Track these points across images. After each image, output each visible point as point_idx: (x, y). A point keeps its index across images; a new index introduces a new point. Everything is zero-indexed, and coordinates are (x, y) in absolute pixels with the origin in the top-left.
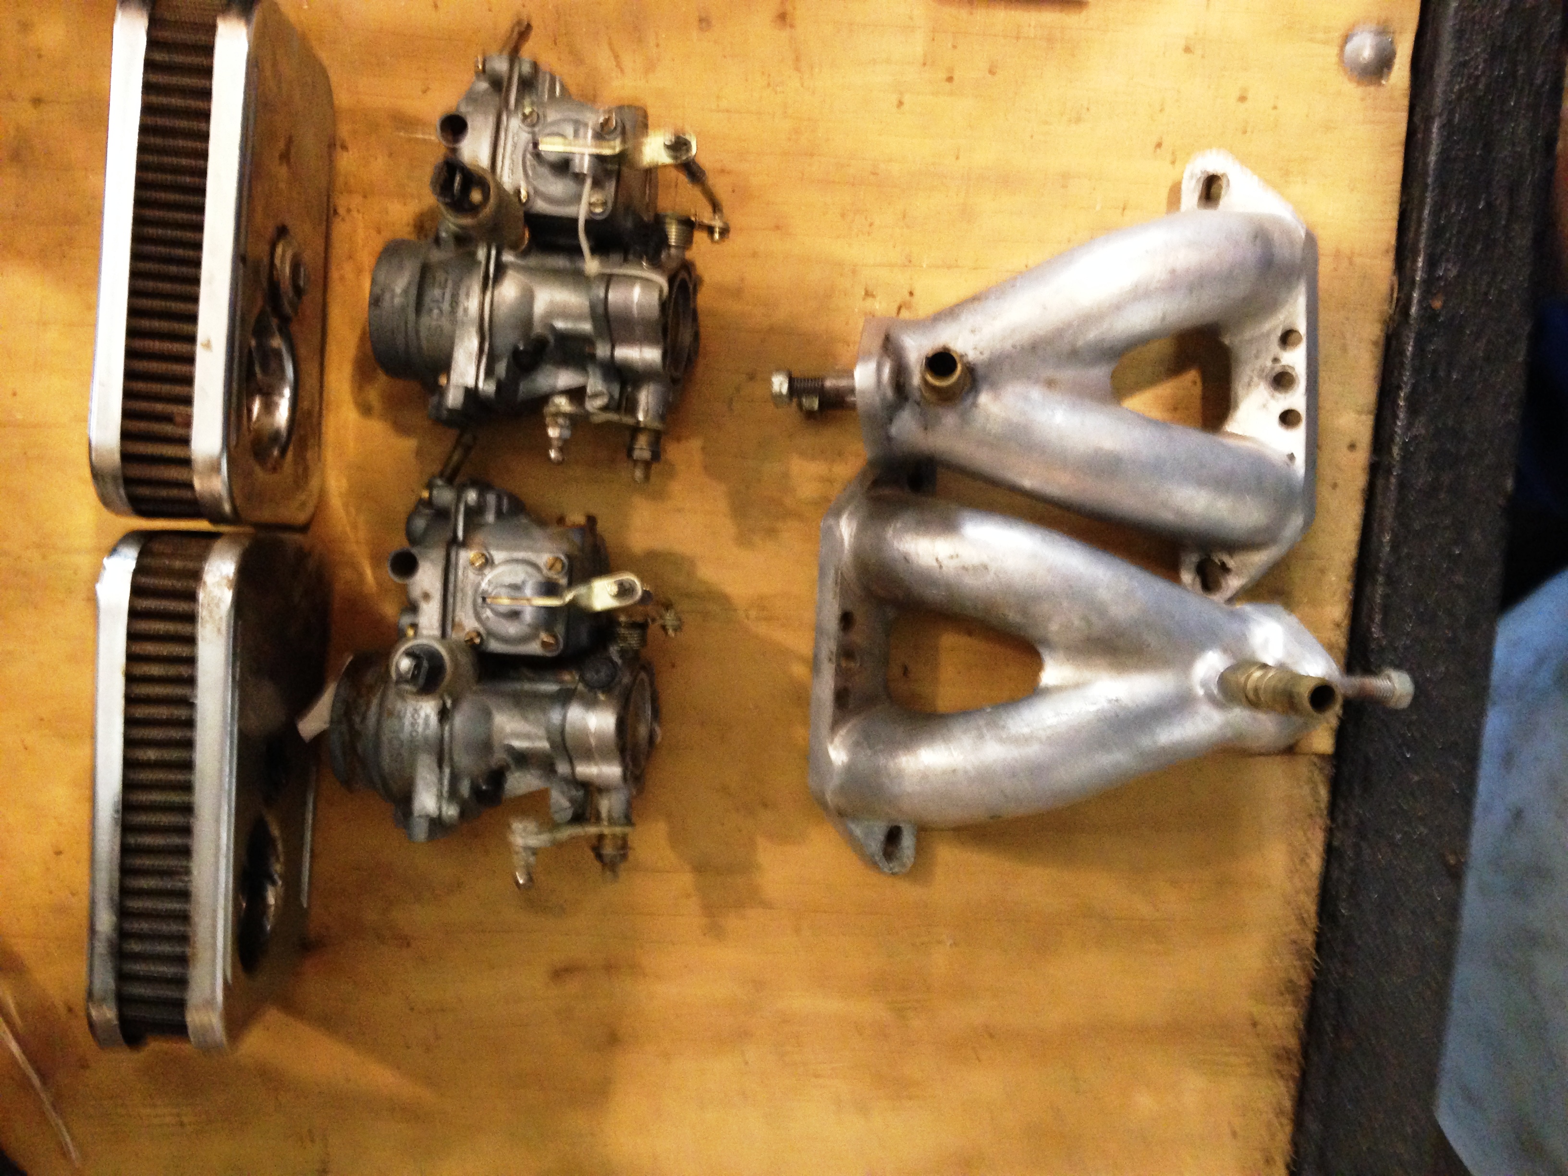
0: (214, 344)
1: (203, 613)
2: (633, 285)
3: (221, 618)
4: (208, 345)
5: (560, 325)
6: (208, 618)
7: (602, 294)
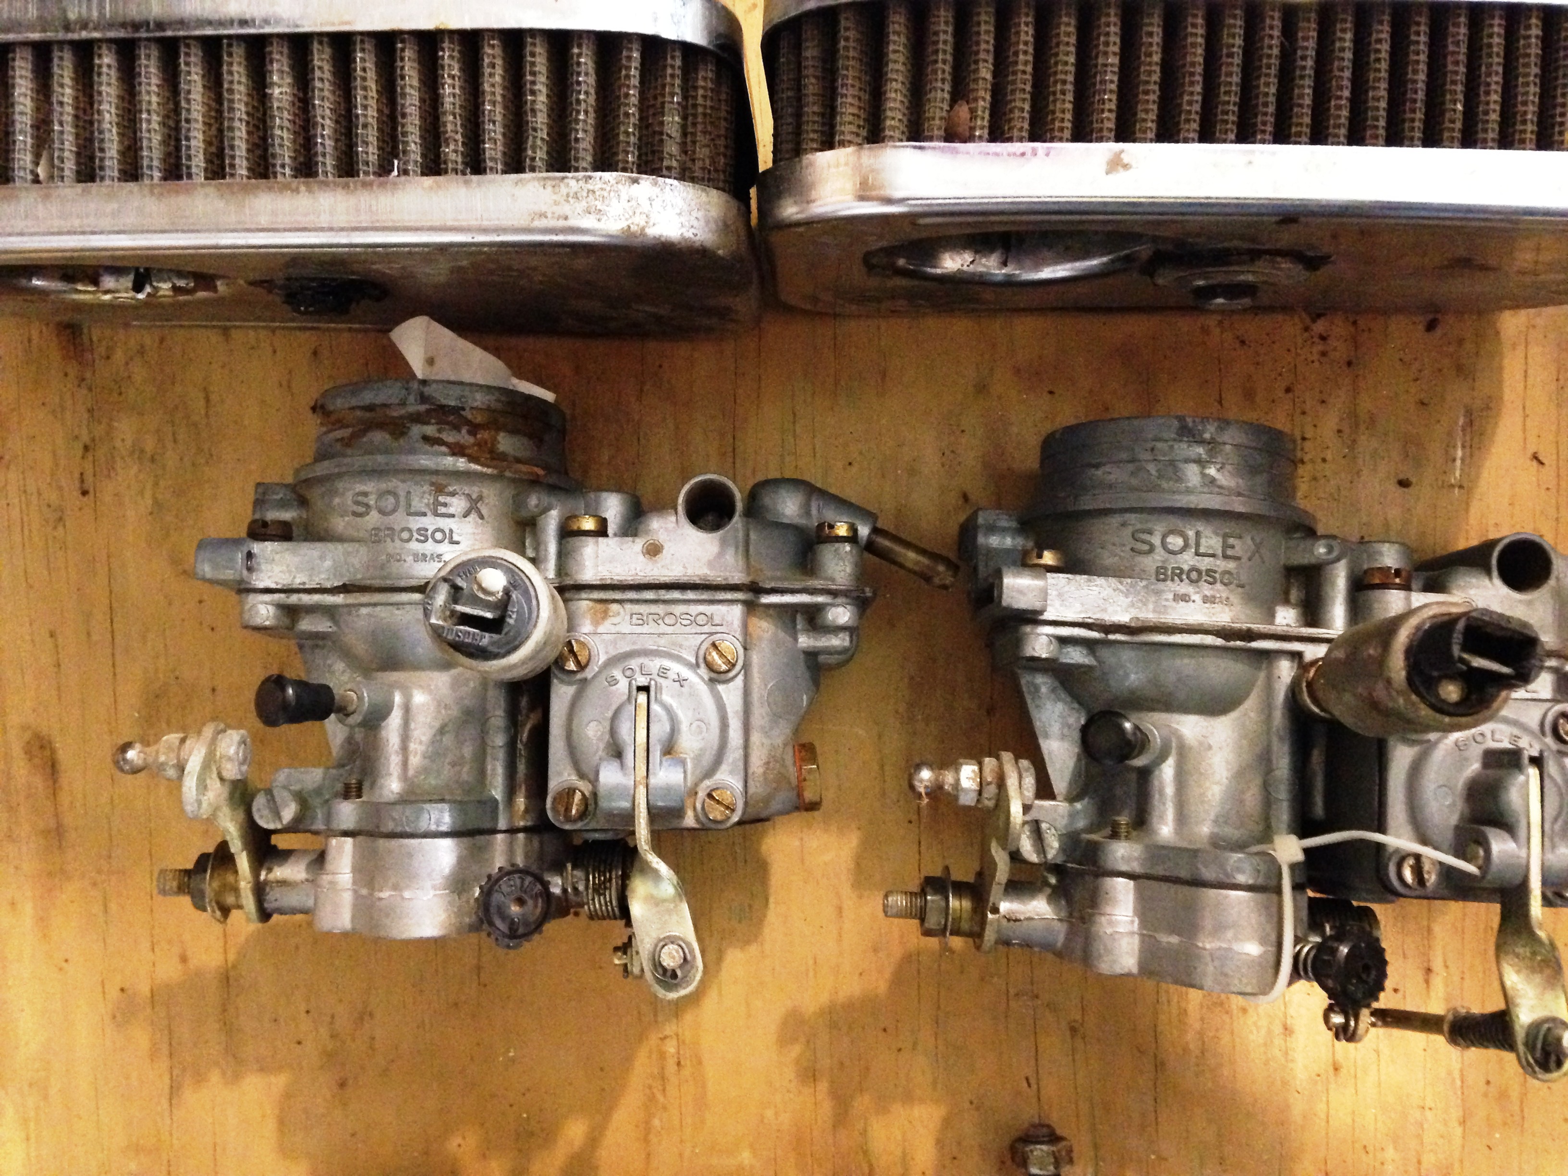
0: (1121, 175)
1: (572, 181)
2: (1263, 941)
3: (566, 218)
4: (1116, 164)
5: (1167, 771)
6: (564, 190)
7: (1241, 879)
